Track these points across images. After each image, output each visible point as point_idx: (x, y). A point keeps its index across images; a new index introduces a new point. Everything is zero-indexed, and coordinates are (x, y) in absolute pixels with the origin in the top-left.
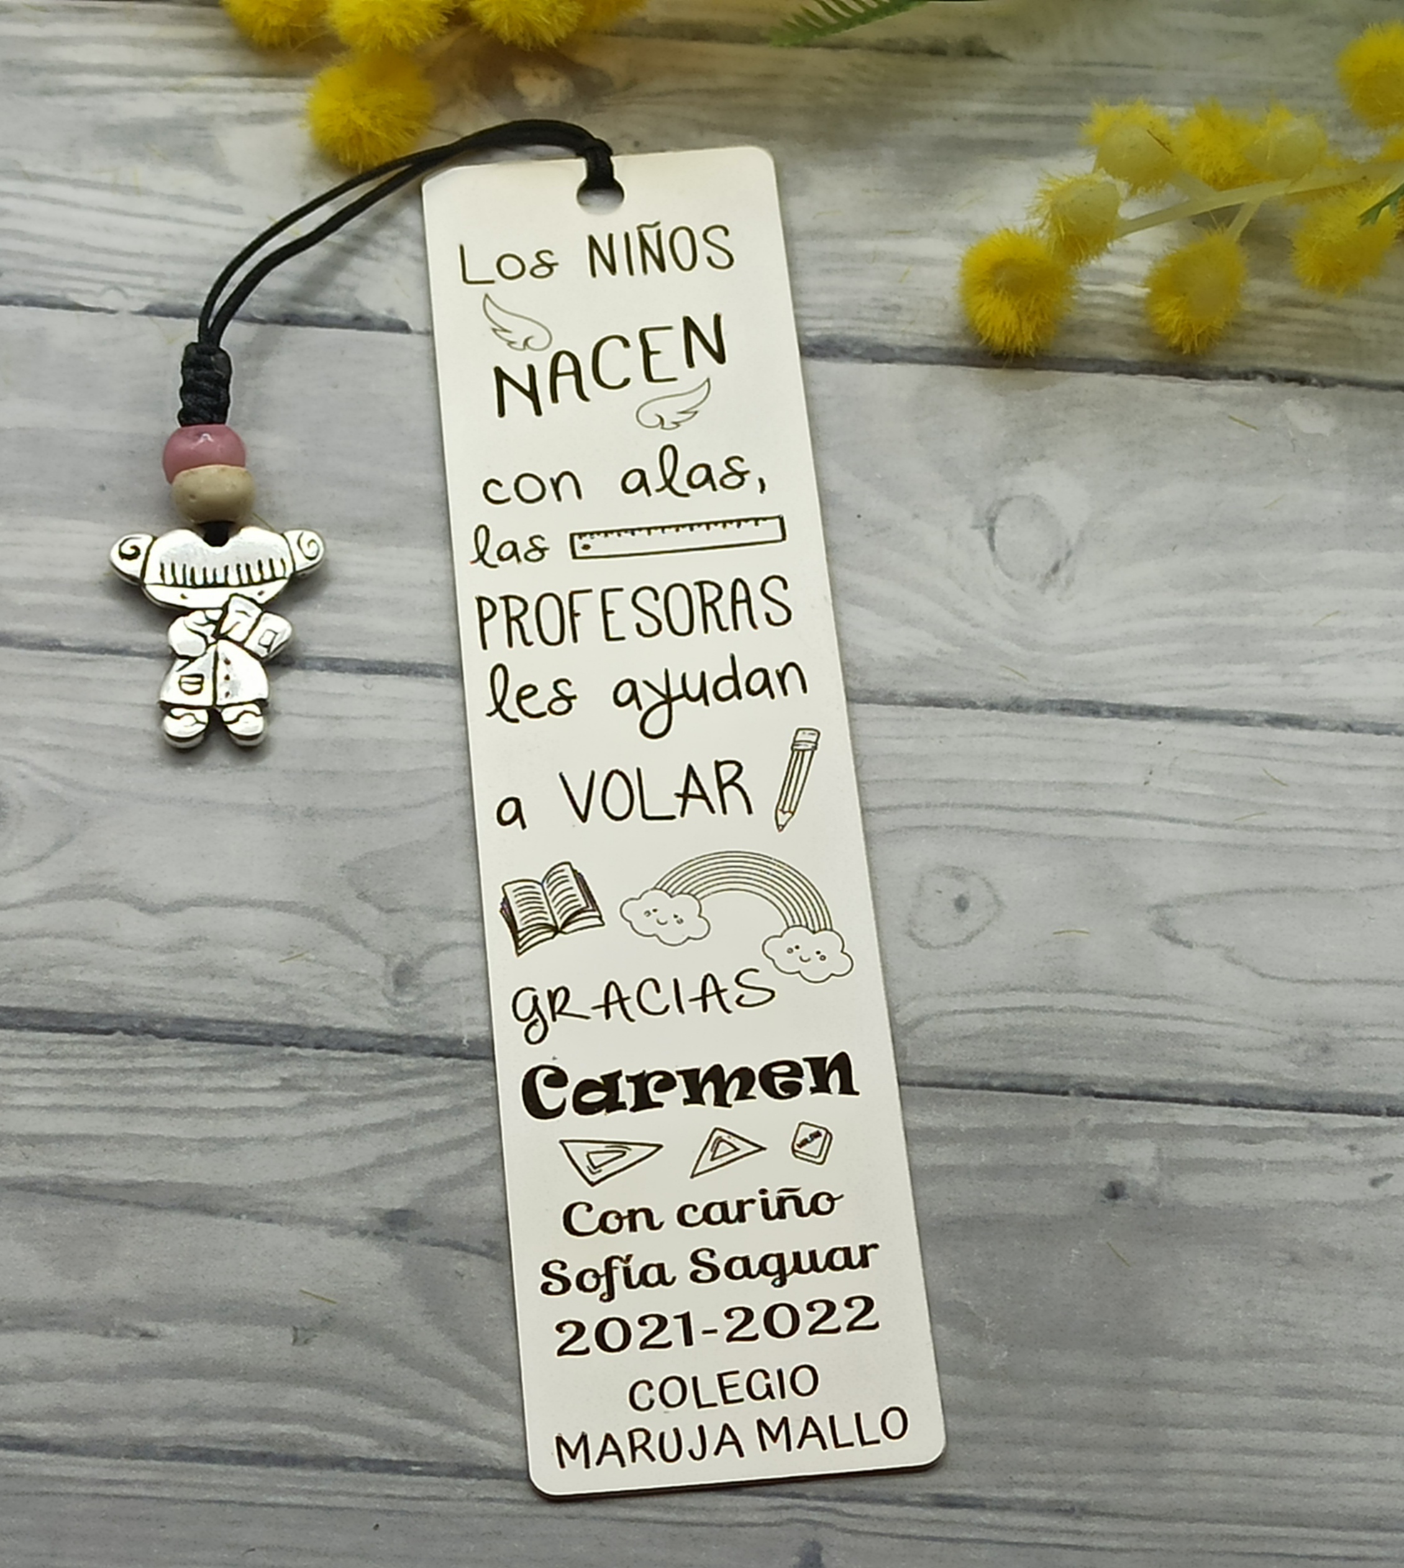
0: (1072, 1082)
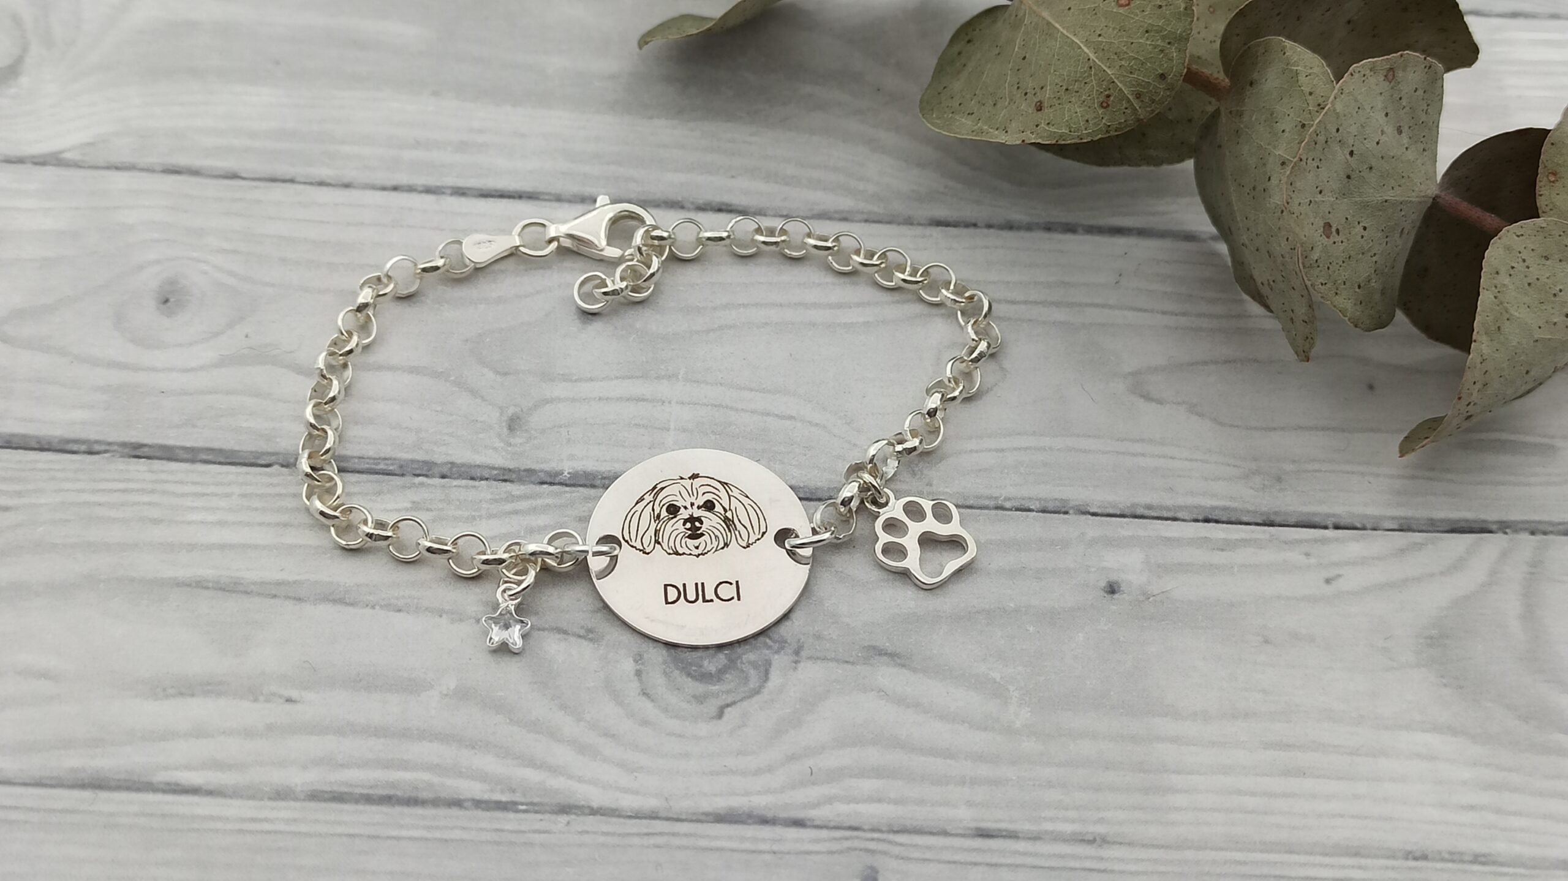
0: (1072, 504)
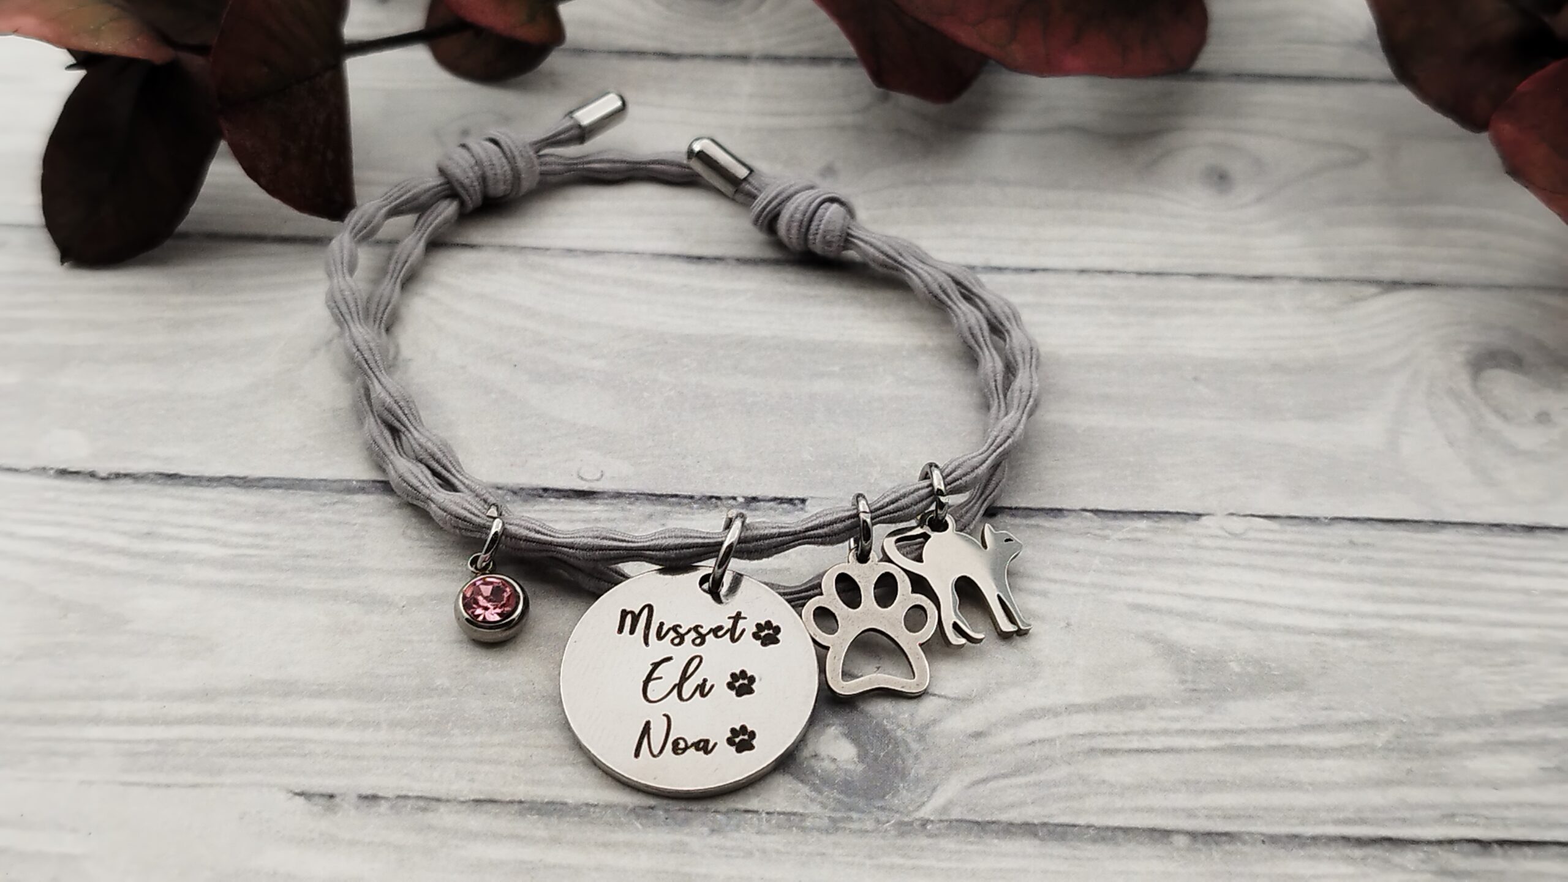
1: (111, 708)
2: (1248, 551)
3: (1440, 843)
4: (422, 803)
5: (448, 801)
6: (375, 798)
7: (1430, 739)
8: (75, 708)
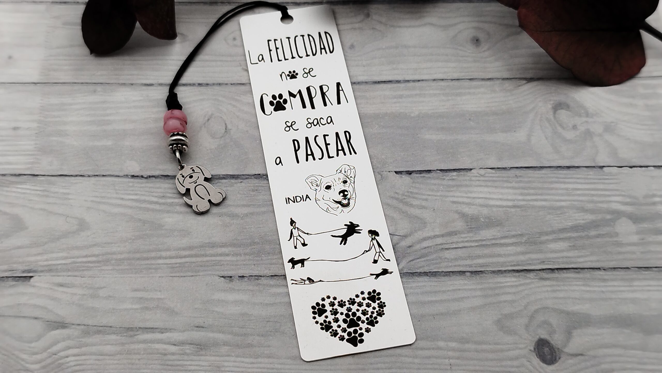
1: (164, 254)
2: (486, 181)
3: (540, 270)
4: (256, 277)
5: (264, 276)
6: (243, 277)
7: (537, 239)
8: (153, 254)
